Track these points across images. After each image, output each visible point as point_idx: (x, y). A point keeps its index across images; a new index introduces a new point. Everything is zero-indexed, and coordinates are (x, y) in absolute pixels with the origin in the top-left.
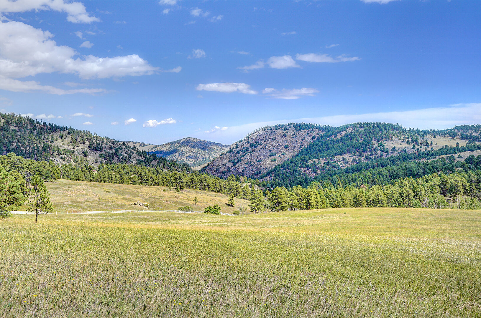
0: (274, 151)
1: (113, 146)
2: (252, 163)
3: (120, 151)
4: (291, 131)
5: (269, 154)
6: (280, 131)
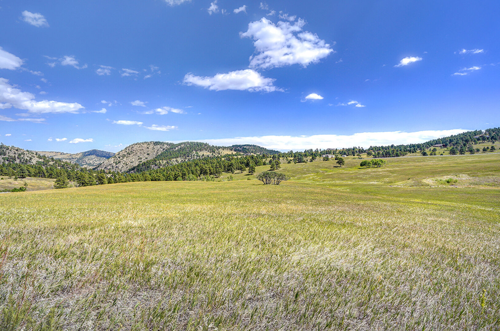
0: (141, 157)
2: (128, 163)
4: (151, 146)
5: (138, 158)
6: (145, 145)
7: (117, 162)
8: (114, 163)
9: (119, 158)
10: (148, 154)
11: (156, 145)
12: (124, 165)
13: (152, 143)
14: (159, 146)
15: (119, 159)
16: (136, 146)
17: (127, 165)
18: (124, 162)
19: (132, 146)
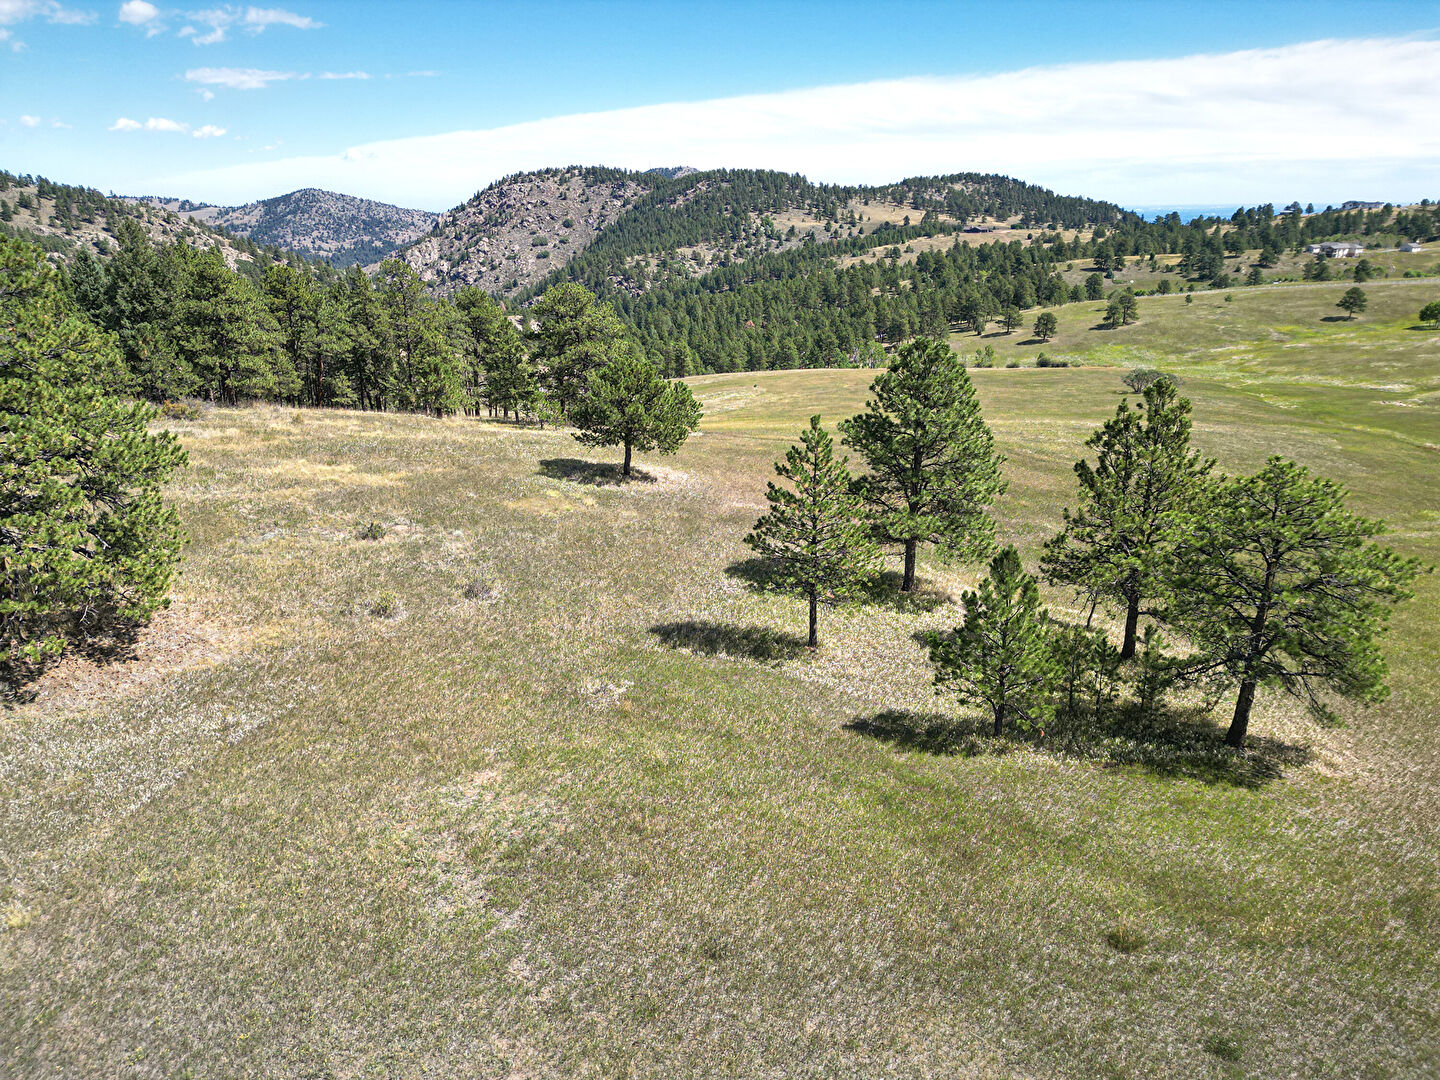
0: (541, 234)
2: (497, 262)
5: (531, 241)
6: (551, 184)
7: (452, 254)
8: (441, 258)
9: (458, 238)
10: (567, 225)
11: (595, 182)
12: (483, 269)
13: (576, 172)
14: (606, 191)
15: (457, 243)
16: (517, 187)
17: (493, 268)
18: (481, 254)
19: (499, 189)
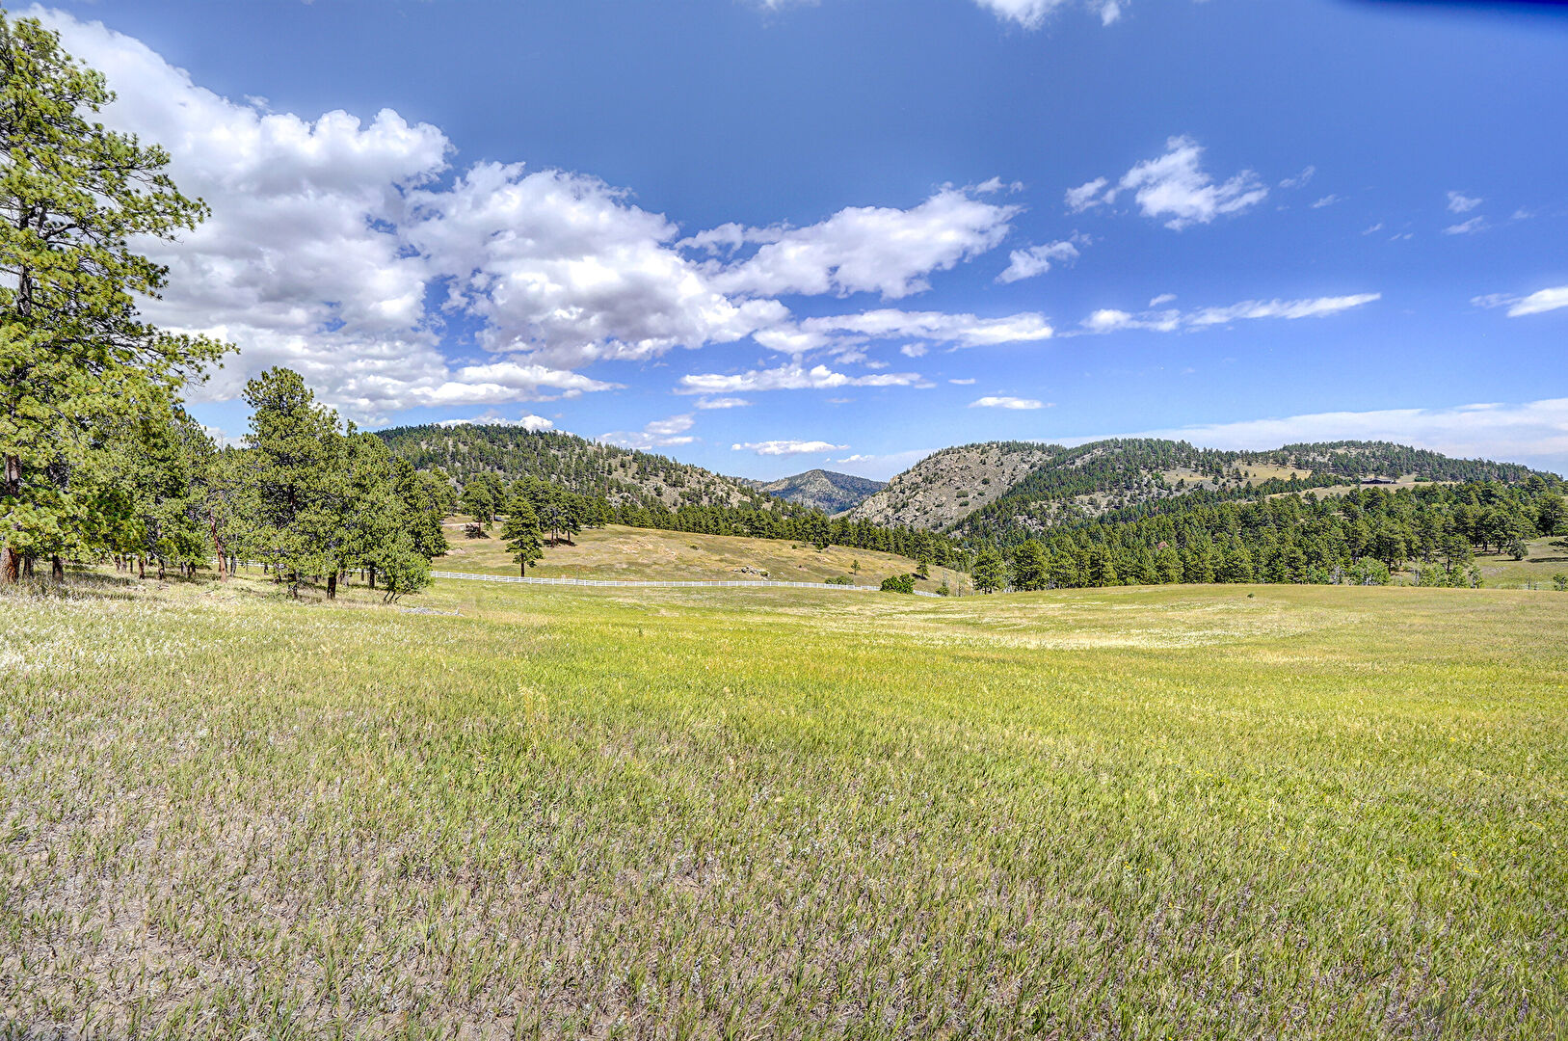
0: (964, 489)
1: (701, 479)
2: (928, 509)
3: (712, 488)
4: (994, 454)
5: (955, 494)
6: (975, 455)
7: (897, 504)
8: (888, 507)
9: (903, 492)
10: (985, 482)
11: (1008, 452)
12: (918, 514)
13: (995, 445)
14: (1016, 457)
15: (901, 496)
16: (949, 457)
17: (926, 513)
18: (917, 504)
19: (936, 459)
